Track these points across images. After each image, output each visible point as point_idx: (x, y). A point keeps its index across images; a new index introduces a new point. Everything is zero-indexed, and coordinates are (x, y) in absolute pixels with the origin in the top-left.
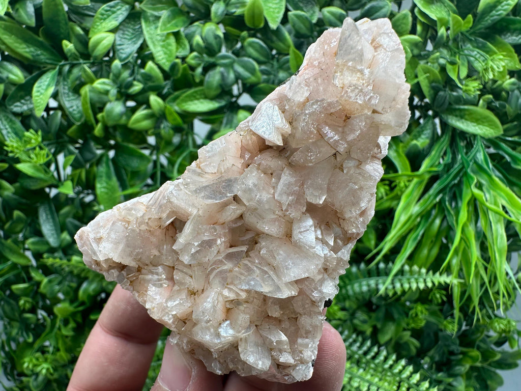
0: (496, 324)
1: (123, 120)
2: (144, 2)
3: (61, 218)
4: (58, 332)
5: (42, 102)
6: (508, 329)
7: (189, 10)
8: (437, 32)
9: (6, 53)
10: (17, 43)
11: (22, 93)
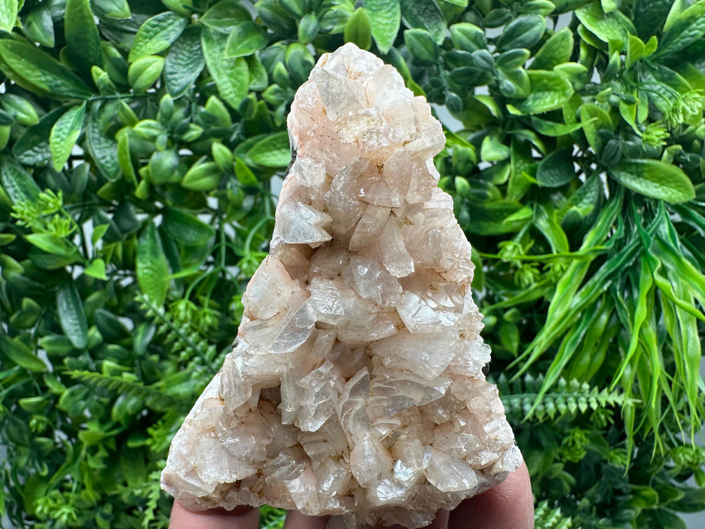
0: (680, 455)
1: (175, 177)
2: (205, 15)
3: (88, 309)
4: (83, 462)
5: (64, 151)
6: (696, 461)
7: (267, 25)
8: (607, 59)
9: (13, 82)
10: (29, 69)
11: (36, 138)
